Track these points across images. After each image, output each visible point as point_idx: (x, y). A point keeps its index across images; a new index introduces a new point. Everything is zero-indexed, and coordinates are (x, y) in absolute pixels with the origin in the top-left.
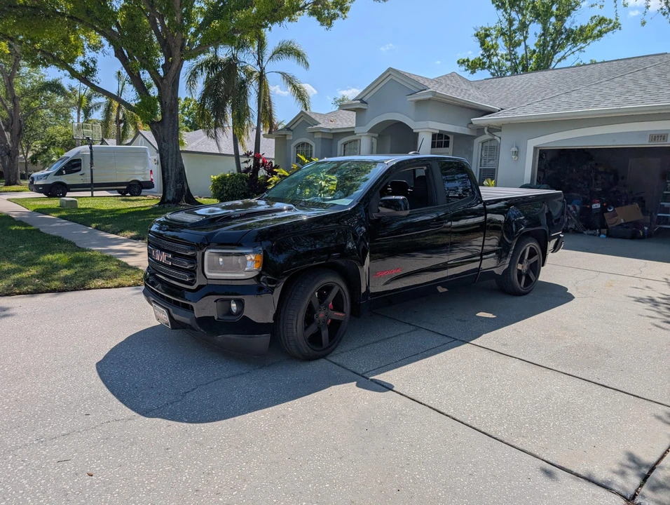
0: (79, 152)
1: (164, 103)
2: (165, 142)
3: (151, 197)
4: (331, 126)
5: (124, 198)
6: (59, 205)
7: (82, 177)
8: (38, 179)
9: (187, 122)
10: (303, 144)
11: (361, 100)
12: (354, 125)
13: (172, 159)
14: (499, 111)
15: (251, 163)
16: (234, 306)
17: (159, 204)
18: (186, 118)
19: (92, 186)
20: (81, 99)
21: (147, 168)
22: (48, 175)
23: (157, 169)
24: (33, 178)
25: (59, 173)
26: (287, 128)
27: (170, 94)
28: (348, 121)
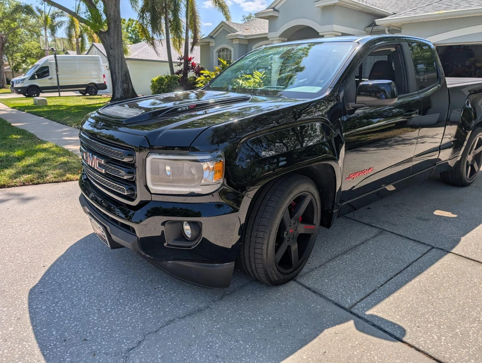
0: (47, 60)
1: (109, 15)
2: (111, 49)
3: (105, 96)
4: (247, 33)
5: (84, 97)
6: (33, 103)
7: (50, 81)
8: (16, 83)
9: (131, 38)
10: (223, 49)
11: (273, 8)
12: (267, 31)
13: (118, 63)
14: (392, 15)
15: (182, 66)
16: (187, 229)
17: (111, 101)
18: (130, 35)
19: (58, 88)
20: (46, 19)
21: (100, 73)
22: (24, 79)
23: (108, 73)
24: (13, 82)
25: (32, 78)
26: (211, 37)
27: (113, 6)
28: (261, 28)
